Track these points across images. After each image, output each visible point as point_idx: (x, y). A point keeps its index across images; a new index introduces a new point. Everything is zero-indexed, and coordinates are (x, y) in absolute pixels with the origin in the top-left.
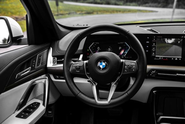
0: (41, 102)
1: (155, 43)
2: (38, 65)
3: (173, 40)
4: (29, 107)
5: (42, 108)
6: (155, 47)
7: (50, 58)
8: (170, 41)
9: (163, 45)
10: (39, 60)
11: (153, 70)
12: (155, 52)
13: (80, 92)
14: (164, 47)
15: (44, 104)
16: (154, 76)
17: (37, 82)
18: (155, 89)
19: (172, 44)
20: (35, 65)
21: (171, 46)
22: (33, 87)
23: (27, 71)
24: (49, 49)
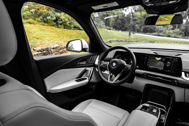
0: (88, 78)
1: (150, 59)
2: (90, 62)
4: (82, 79)
5: (87, 81)
6: (149, 61)
7: (97, 60)
8: (158, 59)
9: (154, 60)
10: (91, 60)
11: (145, 73)
12: (149, 64)
13: (103, 75)
14: (154, 62)
15: (88, 79)
16: (145, 76)
17: (87, 69)
18: (147, 85)
19: (159, 60)
20: (88, 61)
21: (158, 62)
22: (85, 71)
23: (84, 63)
24: (98, 55)
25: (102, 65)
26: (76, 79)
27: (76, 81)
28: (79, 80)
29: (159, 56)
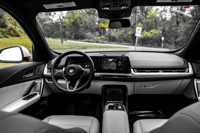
0: (38, 93)
1: (103, 61)
2: (38, 73)
3: (112, 59)
4: (31, 95)
5: (38, 96)
6: (103, 63)
7: (46, 69)
8: (111, 60)
9: (107, 62)
10: (39, 70)
11: (102, 75)
12: (103, 66)
13: (60, 85)
14: (107, 63)
15: (40, 94)
16: (102, 78)
17: (36, 82)
18: (104, 86)
19: (112, 61)
20: (36, 72)
21: (111, 63)
22: (34, 85)
23: (31, 75)
24: (45, 64)
25: (57, 74)
26: (23, 98)
27: (23, 99)
28: (28, 97)
29: (110, 58)
